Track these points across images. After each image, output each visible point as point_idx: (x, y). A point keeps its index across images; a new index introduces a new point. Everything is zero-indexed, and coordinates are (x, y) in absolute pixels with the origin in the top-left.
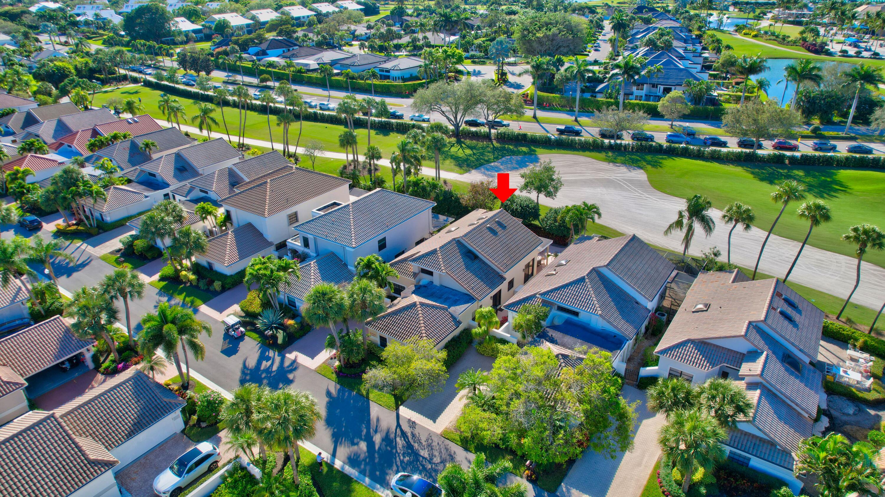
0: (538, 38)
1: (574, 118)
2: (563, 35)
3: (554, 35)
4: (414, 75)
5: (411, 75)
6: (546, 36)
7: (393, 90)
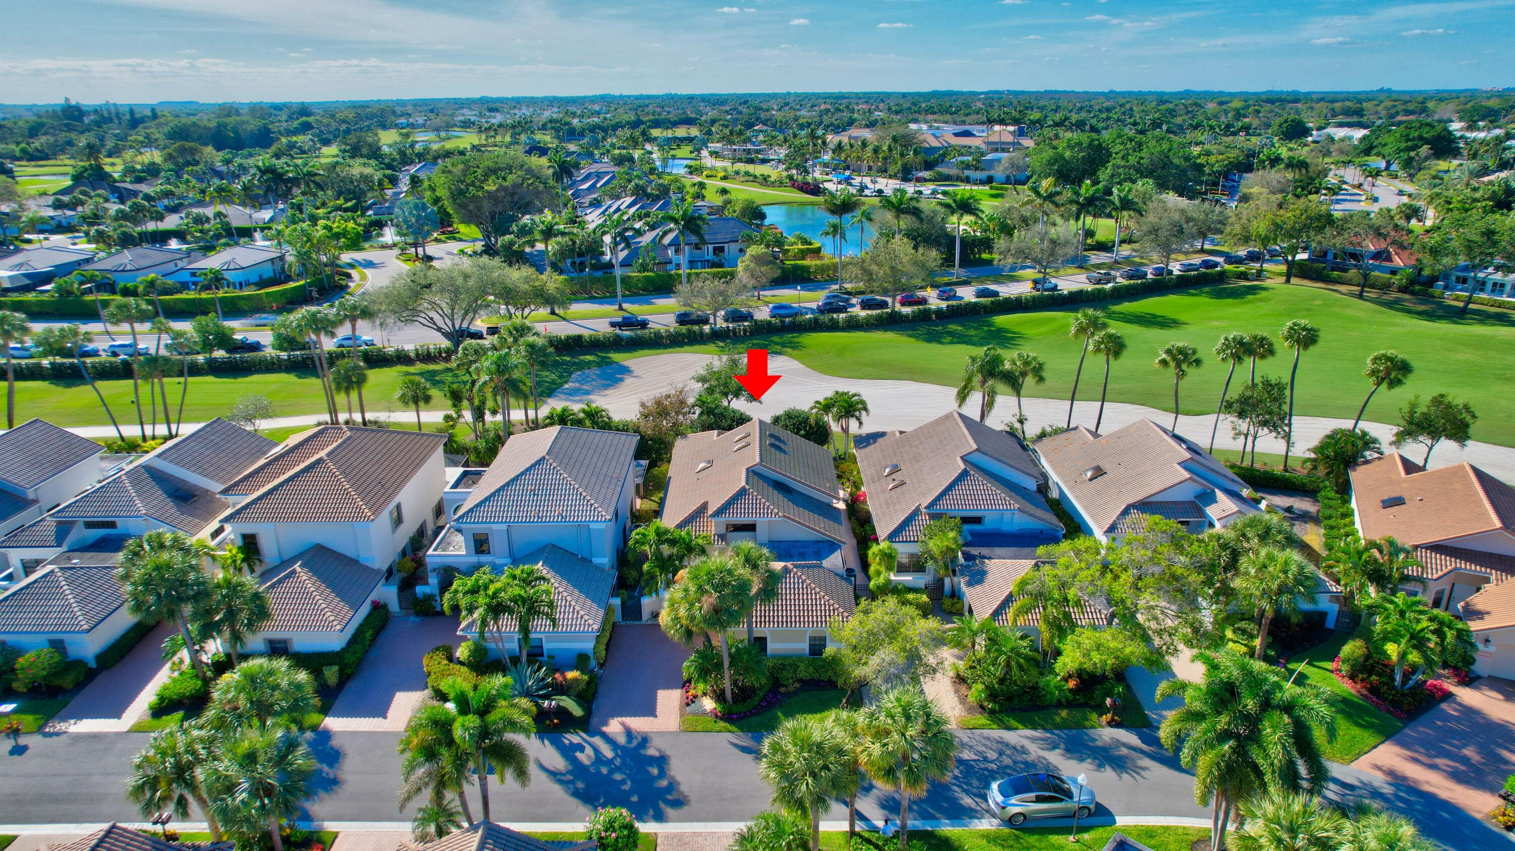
0: (488, 192)
1: (617, 307)
2: (529, 185)
3: (516, 186)
4: (265, 276)
5: (260, 276)
6: (501, 188)
7: (243, 305)
